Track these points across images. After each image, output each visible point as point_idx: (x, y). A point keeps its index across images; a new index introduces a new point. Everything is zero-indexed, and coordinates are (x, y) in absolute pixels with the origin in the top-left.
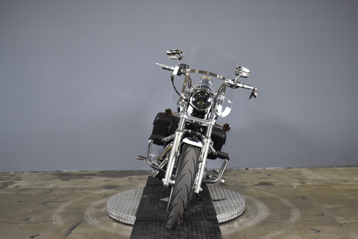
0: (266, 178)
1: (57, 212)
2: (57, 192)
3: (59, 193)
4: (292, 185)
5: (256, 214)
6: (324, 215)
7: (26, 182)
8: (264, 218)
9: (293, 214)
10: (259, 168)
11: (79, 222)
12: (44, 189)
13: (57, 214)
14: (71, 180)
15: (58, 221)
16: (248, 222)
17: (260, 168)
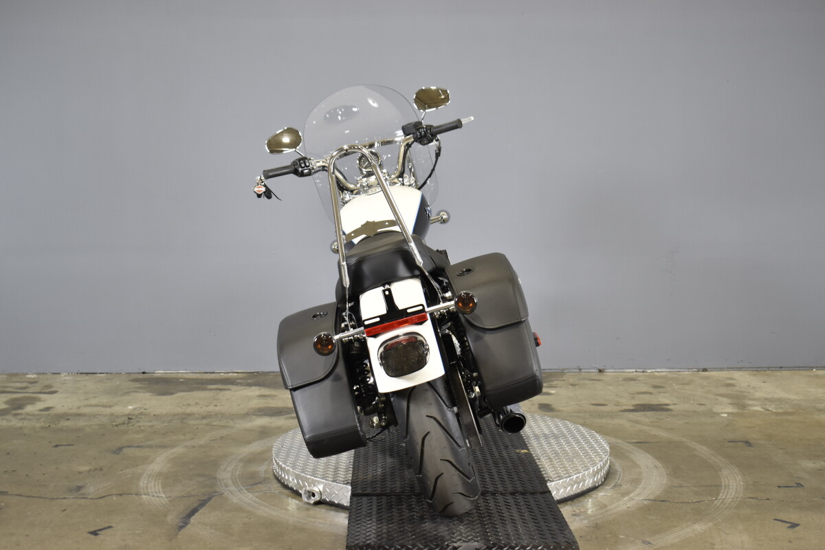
0: (651, 393)
1: (149, 473)
2: (144, 423)
3: (151, 427)
4: (715, 410)
5: (636, 482)
6: (802, 486)
7: (66, 398)
8: (658, 493)
9: (727, 482)
10: (631, 371)
11: (206, 497)
12: (112, 415)
13: (150, 476)
14: (175, 395)
15: (155, 494)
16: (619, 500)
17: (634, 370)
